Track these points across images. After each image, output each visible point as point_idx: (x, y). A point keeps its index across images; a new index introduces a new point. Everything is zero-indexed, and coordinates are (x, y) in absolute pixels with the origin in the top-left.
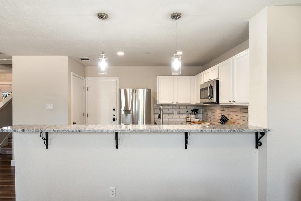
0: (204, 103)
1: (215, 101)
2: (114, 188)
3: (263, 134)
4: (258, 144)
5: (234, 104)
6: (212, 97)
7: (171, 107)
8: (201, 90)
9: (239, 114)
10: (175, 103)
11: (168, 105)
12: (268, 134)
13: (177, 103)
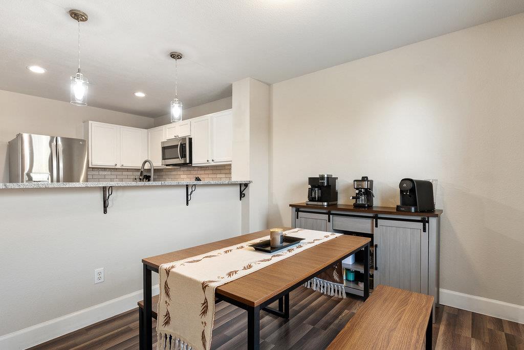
0: (167, 165)
1: (188, 162)
2: (101, 269)
3: (246, 185)
4: (242, 195)
5: (213, 164)
6: (184, 156)
7: (109, 173)
8: (164, 149)
9: (211, 176)
10: (118, 167)
11: (105, 169)
12: (250, 185)
13: (122, 166)
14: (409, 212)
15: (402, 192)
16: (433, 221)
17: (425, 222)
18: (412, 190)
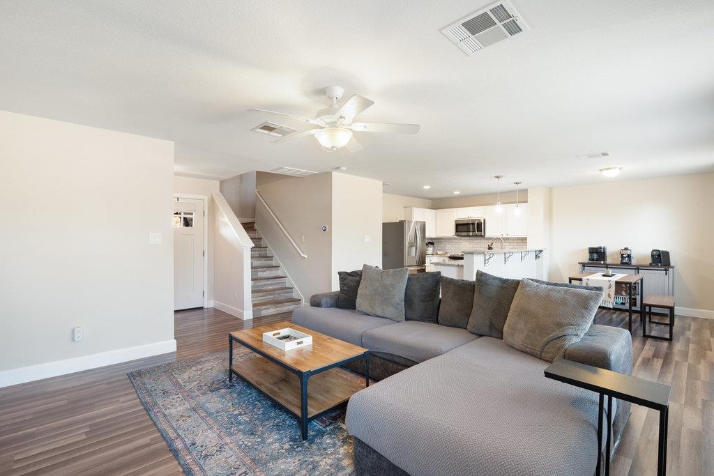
1: (483, 234)
3: (541, 251)
4: (537, 257)
8: (457, 225)
14: (657, 266)
15: (652, 256)
16: (670, 270)
17: (666, 270)
18: (659, 256)
